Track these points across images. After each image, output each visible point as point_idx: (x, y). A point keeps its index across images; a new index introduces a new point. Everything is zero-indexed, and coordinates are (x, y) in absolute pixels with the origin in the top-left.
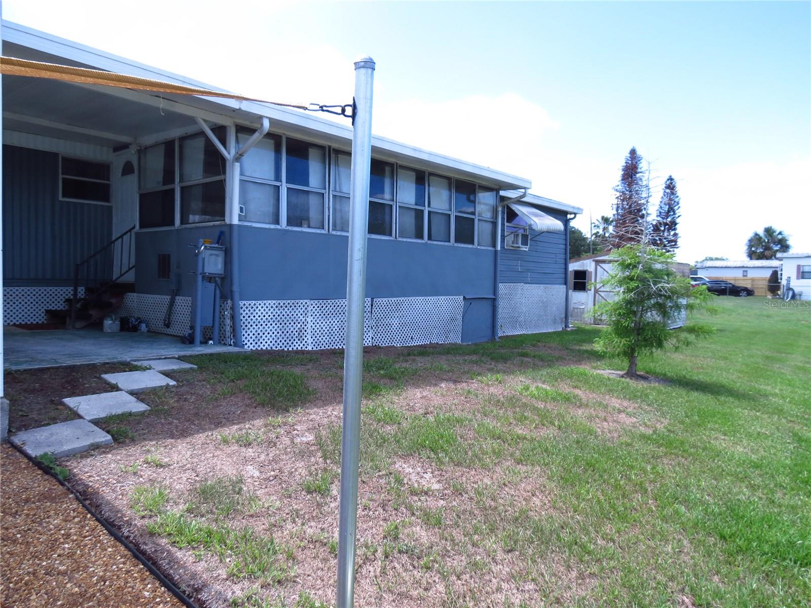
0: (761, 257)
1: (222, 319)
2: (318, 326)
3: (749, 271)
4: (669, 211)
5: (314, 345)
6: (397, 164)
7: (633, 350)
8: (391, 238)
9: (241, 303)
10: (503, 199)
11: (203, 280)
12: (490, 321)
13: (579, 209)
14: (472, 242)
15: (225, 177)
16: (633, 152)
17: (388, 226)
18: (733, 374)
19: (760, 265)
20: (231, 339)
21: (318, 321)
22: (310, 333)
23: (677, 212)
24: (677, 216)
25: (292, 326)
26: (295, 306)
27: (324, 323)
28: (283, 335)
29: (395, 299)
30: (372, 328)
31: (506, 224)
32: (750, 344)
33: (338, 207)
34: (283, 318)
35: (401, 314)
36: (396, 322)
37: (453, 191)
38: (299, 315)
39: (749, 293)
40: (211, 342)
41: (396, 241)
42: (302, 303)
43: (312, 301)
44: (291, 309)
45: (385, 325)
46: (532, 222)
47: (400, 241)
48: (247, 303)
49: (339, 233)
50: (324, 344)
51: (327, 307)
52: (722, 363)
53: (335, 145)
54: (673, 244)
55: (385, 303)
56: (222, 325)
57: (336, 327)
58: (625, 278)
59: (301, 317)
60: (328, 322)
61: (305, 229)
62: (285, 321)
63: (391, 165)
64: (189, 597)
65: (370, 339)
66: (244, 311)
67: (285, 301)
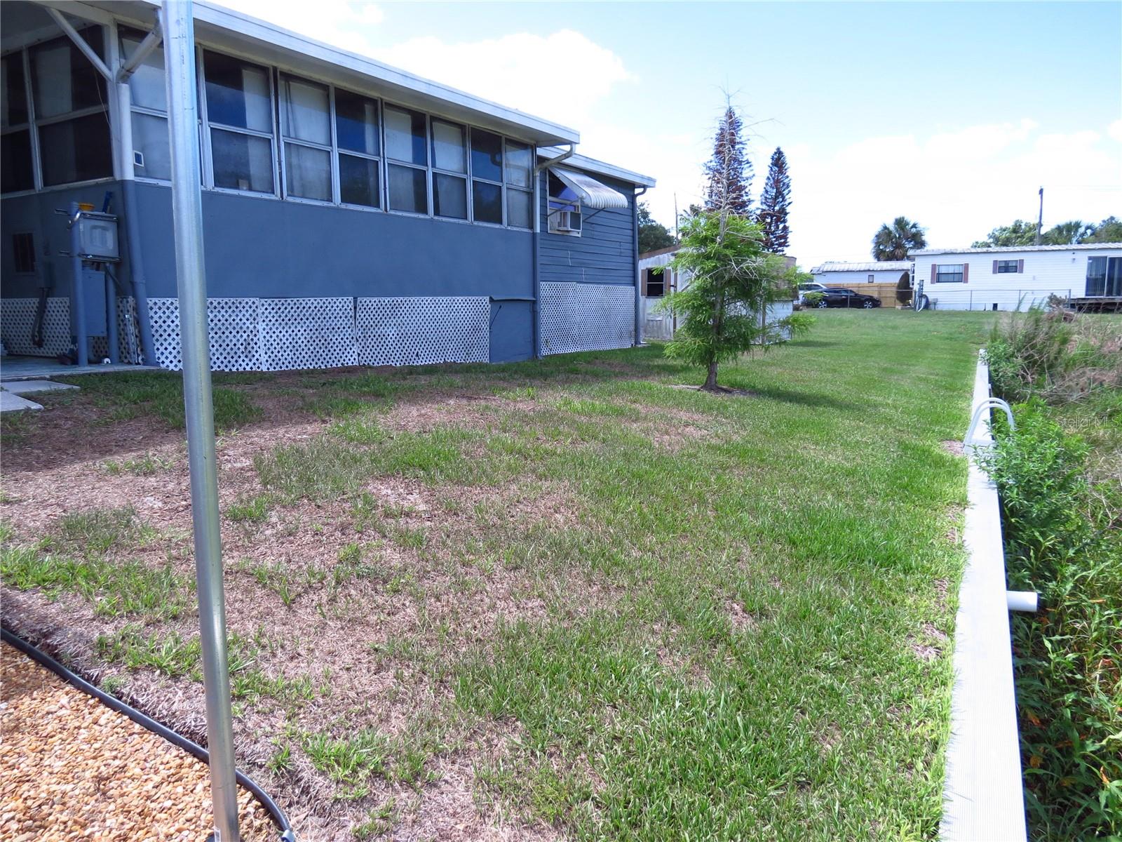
0: (891, 257)
1: (122, 327)
2: (274, 336)
3: (876, 275)
4: (776, 197)
5: (271, 365)
6: (382, 100)
7: (711, 354)
8: (379, 211)
9: (151, 301)
10: (541, 160)
11: (83, 266)
12: (529, 332)
13: (649, 179)
14: (500, 222)
15: (108, 107)
16: (730, 114)
17: (373, 192)
18: (840, 386)
19: (889, 268)
20: (138, 355)
21: (274, 329)
22: (262, 346)
23: (787, 197)
24: (787, 203)
25: (235, 336)
26: (237, 307)
27: (284, 332)
28: (221, 350)
29: (389, 299)
30: (358, 341)
31: (549, 198)
32: (867, 356)
33: (294, 161)
34: (219, 324)
35: (399, 321)
36: (393, 332)
37: (469, 145)
38: (244, 320)
39: (875, 303)
40: (107, 360)
41: (385, 216)
42: (247, 303)
43: (263, 301)
44: (230, 311)
45: (377, 336)
46: (584, 195)
47: (391, 215)
48: (160, 301)
49: (298, 200)
50: (286, 362)
51: (286, 308)
52: (829, 376)
53: (284, 66)
54: (783, 241)
55: (375, 305)
56: (122, 336)
57: (302, 339)
58: (698, 256)
59: (248, 323)
60: (290, 332)
61: (244, 193)
62: (223, 329)
63: (373, 101)
64: (34, 644)
65: (355, 356)
66: (156, 313)
67: (220, 300)
